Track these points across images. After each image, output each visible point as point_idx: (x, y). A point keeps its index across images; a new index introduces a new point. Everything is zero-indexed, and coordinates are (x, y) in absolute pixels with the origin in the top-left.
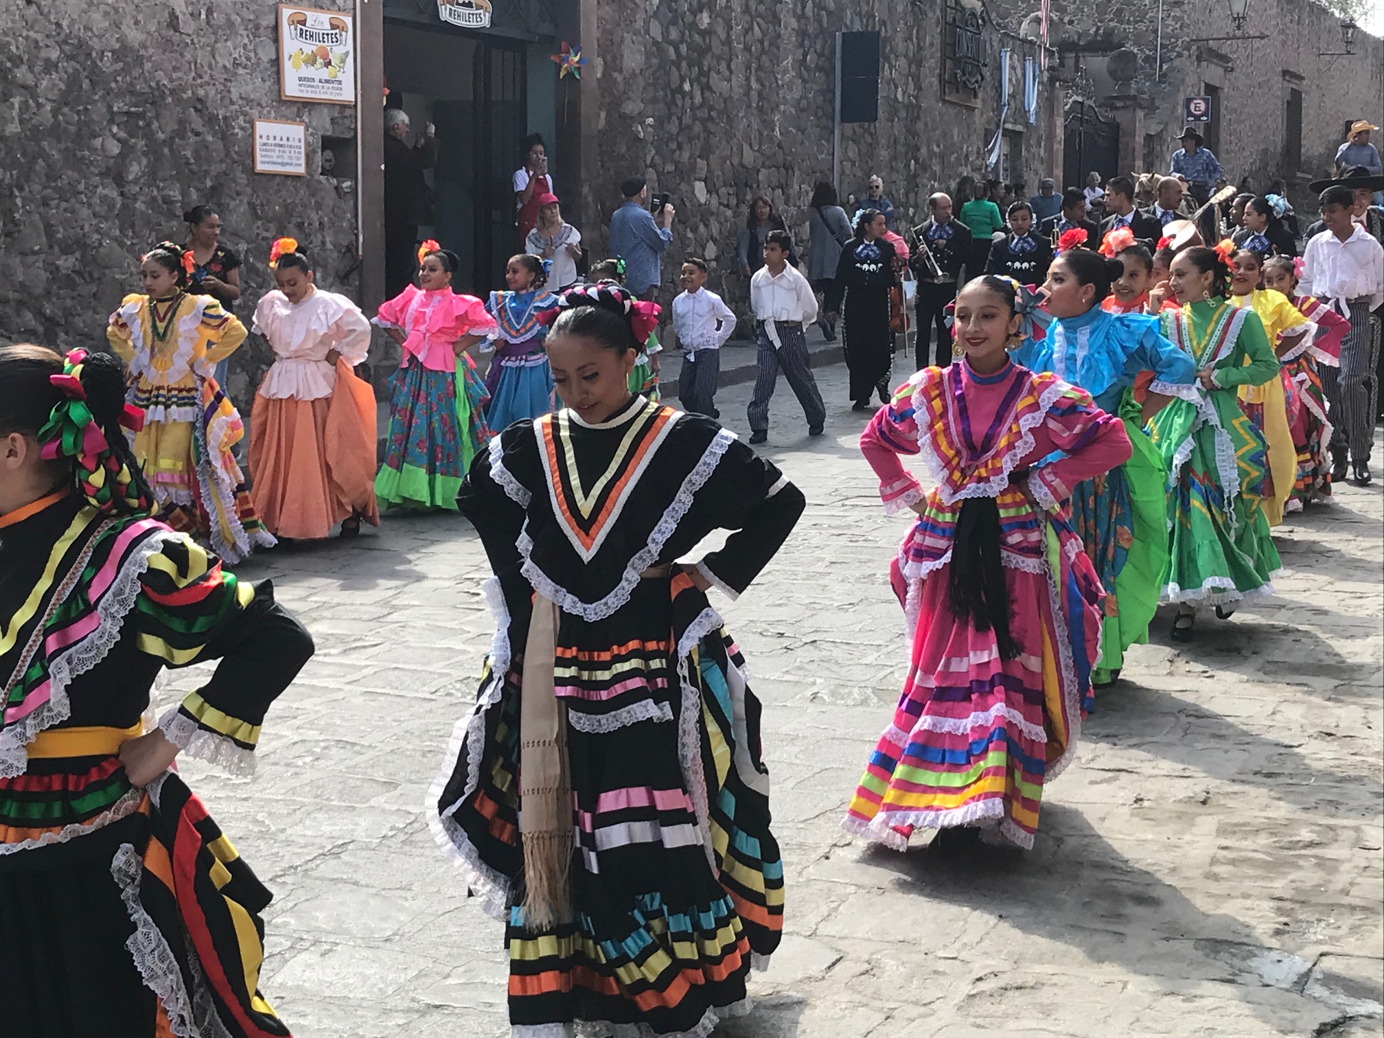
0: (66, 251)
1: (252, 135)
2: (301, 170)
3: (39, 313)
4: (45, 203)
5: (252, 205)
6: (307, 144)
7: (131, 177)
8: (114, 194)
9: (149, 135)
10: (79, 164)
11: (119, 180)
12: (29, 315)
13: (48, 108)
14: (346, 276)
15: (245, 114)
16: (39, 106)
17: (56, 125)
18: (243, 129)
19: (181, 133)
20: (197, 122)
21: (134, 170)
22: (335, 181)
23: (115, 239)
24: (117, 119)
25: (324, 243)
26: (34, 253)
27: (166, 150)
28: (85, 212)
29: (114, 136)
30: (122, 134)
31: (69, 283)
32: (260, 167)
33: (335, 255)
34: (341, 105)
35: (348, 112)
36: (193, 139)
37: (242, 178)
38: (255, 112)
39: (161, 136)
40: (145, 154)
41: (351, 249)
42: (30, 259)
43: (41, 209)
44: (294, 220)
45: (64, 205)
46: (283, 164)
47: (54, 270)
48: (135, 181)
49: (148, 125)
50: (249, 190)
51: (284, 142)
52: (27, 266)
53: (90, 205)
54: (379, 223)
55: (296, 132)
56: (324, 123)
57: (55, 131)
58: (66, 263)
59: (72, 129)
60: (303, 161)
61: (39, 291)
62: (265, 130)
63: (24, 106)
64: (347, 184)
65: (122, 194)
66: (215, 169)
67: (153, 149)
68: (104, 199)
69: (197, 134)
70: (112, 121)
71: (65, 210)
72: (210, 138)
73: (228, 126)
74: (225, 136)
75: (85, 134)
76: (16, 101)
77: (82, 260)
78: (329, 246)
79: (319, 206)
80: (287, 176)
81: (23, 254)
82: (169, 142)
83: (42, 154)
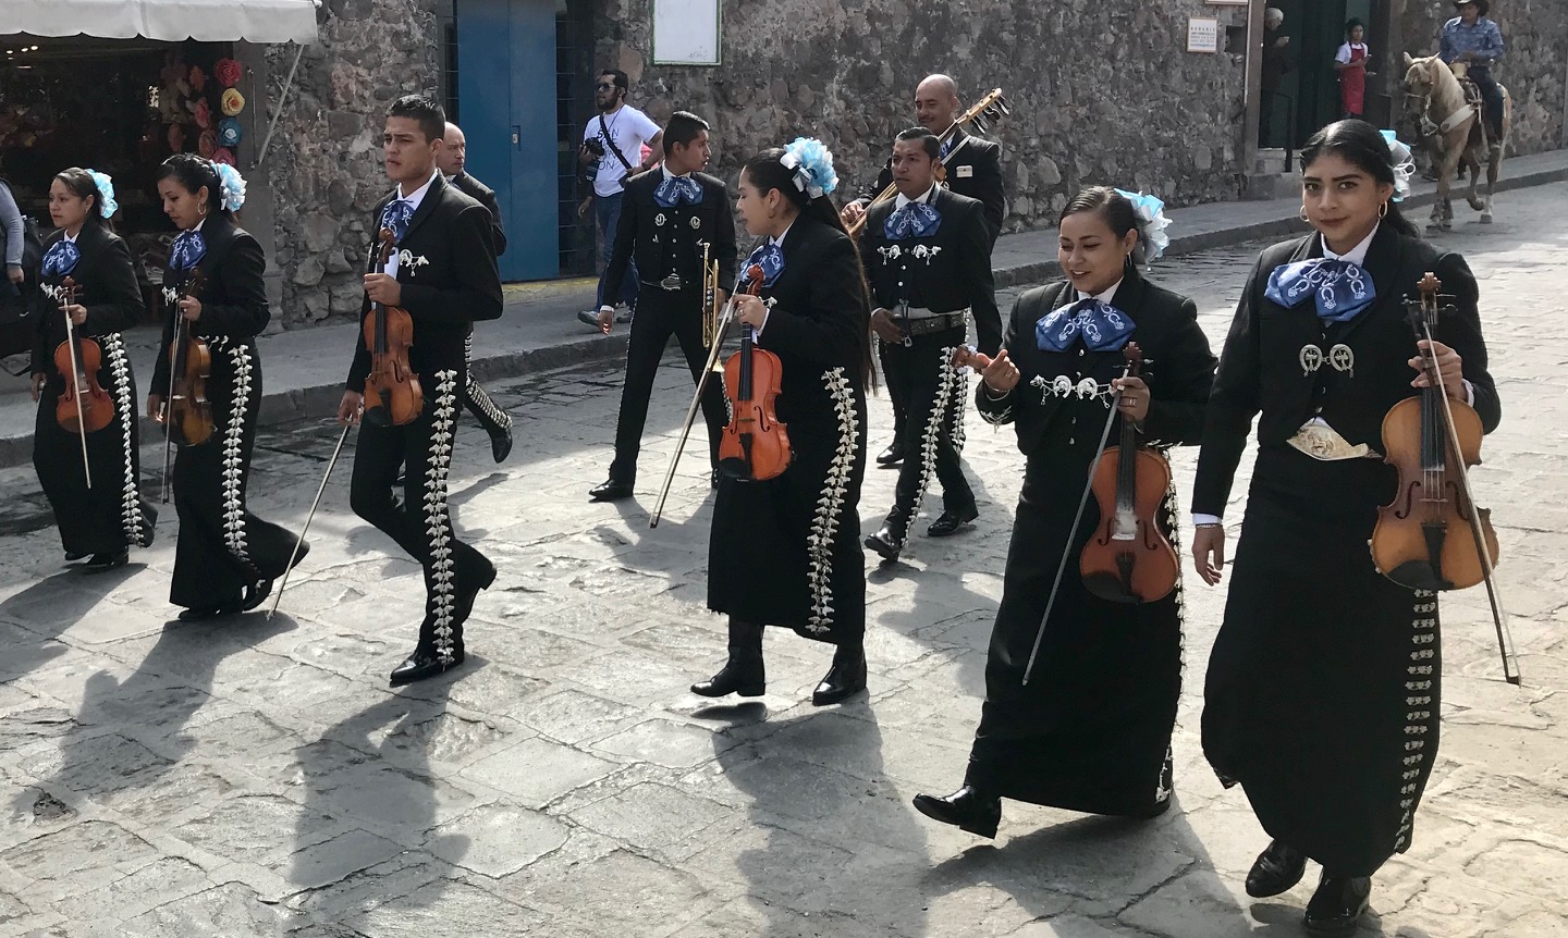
0: (1082, 104)
1: (1187, 28)
2: (1213, 49)
3: (1067, 144)
4: (1073, 75)
5: (1184, 73)
6: (1218, 31)
7: (1119, 57)
8: (1110, 68)
9: (1130, 30)
10: (1090, 48)
11: (1112, 58)
12: (1061, 144)
13: (1078, 16)
14: (1236, 117)
15: (1183, 14)
16: (1073, 14)
17: (1081, 27)
18: (1181, 24)
19: (1147, 29)
20: (1157, 22)
21: (1121, 53)
22: (1232, 56)
23: (1108, 96)
24: (1114, 21)
25: (1224, 96)
26: (1067, 105)
27: (1139, 40)
28: (1094, 80)
29: (1112, 32)
30: (1116, 31)
31: (1082, 123)
32: (1191, 48)
33: (1230, 104)
34: (1240, 6)
35: (1243, 10)
36: (1154, 31)
37: (1179, 55)
38: (1189, 14)
39: (1136, 31)
40: (1127, 42)
41: (1239, 100)
42: (1063, 109)
43: (1071, 79)
44: (1207, 81)
45: (1083, 76)
46: (1204, 46)
47: (1074, 115)
48: (1121, 60)
49: (1130, 24)
50: (1183, 64)
51: (1205, 31)
52: (1061, 114)
53: (1096, 75)
54: (1258, 83)
55: (1211, 25)
56: (1228, 19)
57: (1081, 31)
58: (1082, 111)
59: (1090, 28)
60: (1215, 43)
61: (1067, 129)
62: (1194, 23)
63: (1066, 15)
64: (1240, 57)
65: (1113, 68)
66: (1165, 50)
67: (1132, 42)
68: (1105, 72)
69: (1156, 28)
70: (1110, 23)
71: (1083, 79)
72: (1163, 31)
73: (1174, 23)
74: (1171, 29)
75: (1096, 31)
76: (1062, 13)
77: (1090, 109)
78: (1227, 98)
79: (1222, 72)
80: (1205, 53)
81: (1060, 106)
82: (1140, 35)
83: (1072, 45)
